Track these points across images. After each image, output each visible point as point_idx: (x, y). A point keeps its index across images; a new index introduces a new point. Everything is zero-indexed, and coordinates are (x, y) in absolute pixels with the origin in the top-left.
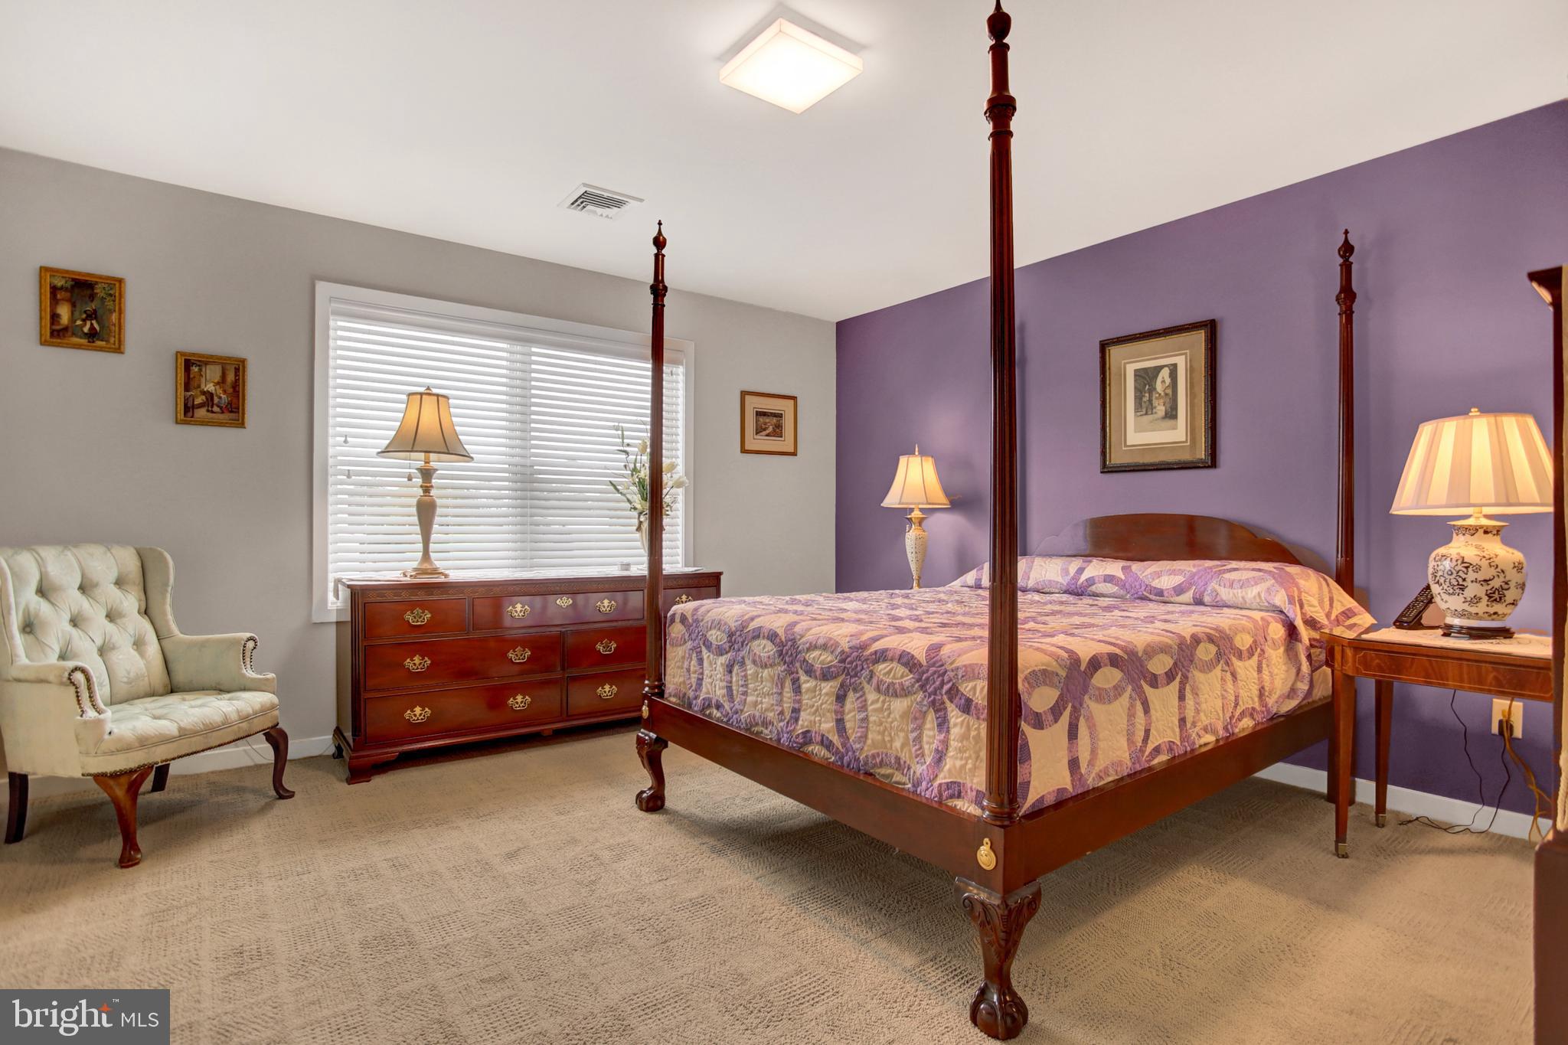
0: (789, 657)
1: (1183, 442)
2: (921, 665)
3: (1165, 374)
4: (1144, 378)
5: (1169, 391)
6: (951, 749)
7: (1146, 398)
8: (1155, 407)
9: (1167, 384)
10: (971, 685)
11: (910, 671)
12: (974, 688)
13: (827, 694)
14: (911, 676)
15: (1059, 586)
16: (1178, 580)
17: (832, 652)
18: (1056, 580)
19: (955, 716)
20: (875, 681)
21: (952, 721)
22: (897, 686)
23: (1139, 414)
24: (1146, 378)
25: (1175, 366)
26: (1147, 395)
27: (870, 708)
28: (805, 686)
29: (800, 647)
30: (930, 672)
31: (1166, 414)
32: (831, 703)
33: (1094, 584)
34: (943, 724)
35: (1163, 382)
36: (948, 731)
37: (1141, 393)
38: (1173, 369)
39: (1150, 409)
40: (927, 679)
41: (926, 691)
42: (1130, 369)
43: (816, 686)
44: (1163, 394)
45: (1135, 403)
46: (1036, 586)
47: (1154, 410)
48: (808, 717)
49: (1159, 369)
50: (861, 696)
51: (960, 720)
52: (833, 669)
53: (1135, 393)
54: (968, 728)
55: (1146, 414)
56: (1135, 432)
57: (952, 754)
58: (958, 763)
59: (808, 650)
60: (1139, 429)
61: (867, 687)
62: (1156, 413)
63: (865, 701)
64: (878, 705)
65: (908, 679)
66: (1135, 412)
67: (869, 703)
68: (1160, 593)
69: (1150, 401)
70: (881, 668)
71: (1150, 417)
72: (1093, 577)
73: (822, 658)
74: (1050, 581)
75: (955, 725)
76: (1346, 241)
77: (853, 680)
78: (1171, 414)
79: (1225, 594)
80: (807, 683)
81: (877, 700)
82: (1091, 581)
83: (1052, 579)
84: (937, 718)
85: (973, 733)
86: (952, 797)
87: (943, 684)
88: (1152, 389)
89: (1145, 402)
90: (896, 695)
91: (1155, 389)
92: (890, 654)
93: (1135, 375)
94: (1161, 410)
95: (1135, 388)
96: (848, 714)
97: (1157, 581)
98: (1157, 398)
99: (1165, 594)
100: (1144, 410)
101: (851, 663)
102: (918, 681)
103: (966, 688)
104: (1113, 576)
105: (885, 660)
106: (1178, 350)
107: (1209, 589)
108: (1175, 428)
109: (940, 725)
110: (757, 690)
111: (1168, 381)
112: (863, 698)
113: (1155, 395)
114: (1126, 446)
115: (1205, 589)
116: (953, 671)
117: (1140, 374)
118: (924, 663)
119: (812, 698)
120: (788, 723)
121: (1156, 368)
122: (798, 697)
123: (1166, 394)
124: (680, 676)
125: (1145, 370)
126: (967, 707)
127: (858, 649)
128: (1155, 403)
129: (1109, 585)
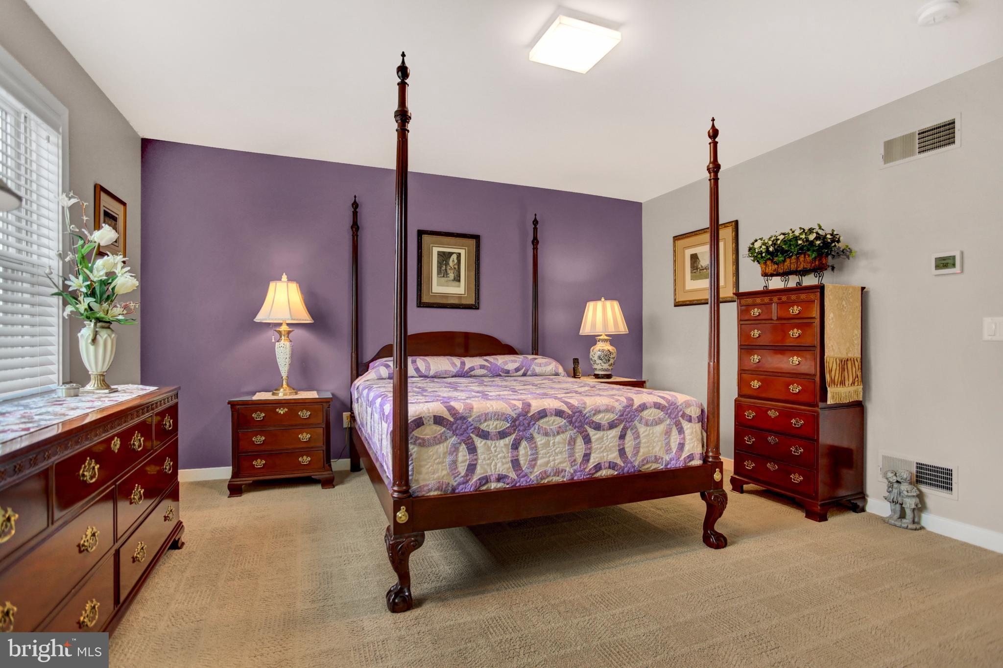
0: (579, 423)
1: (464, 295)
2: (666, 407)
3: (454, 257)
4: (443, 257)
5: (456, 267)
6: (687, 440)
7: (444, 268)
8: (449, 274)
9: (455, 263)
10: (689, 409)
11: (662, 411)
12: (691, 411)
13: (611, 438)
14: (662, 413)
15: (451, 373)
16: (516, 365)
17: (613, 413)
18: (450, 370)
19: (686, 425)
20: (644, 421)
21: (685, 428)
22: (656, 420)
23: (439, 276)
24: (444, 257)
25: (460, 254)
26: (444, 266)
27: (641, 436)
28: (593, 439)
29: (587, 415)
30: (671, 409)
31: (454, 278)
32: (616, 442)
33: (474, 370)
34: (681, 431)
35: (453, 261)
36: (684, 433)
37: (441, 264)
38: (459, 255)
39: (446, 274)
40: (671, 413)
41: (671, 418)
42: (436, 250)
43: (604, 435)
44: (453, 267)
45: (438, 269)
46: (436, 374)
47: (448, 276)
48: (598, 455)
49: (451, 254)
50: (636, 432)
51: (689, 426)
52: (616, 422)
53: (438, 264)
54: (692, 428)
55: (444, 277)
56: (437, 286)
57: (688, 442)
58: (692, 445)
59: (594, 415)
60: (439, 284)
61: (638, 425)
62: (449, 277)
63: (638, 433)
64: (647, 433)
65: (661, 414)
66: (438, 275)
67: (641, 433)
68: (508, 372)
69: (446, 270)
70: (645, 414)
71: (445, 279)
72: (473, 366)
73: (606, 417)
74: (446, 371)
75: (687, 429)
76: (535, 219)
77: (630, 424)
78: (457, 279)
79: (538, 370)
80: (594, 435)
81: (646, 430)
82: (472, 369)
83: (447, 369)
84: (677, 429)
85: (694, 430)
86: (690, 461)
87: (678, 412)
88: (447, 264)
89: (443, 270)
90: (657, 424)
91: (449, 264)
92: (648, 405)
93: (438, 254)
94: (451, 276)
95: (438, 261)
96: (628, 443)
97: (507, 366)
98: (449, 269)
99: (511, 372)
100: (442, 274)
101: (627, 415)
102: (666, 414)
103: (688, 411)
104: (485, 365)
105: (647, 408)
106: (461, 246)
107: (531, 368)
108: (459, 286)
109: (679, 432)
110: (549, 453)
111: (456, 261)
112: (637, 432)
113: (448, 267)
114: (432, 293)
115: (530, 368)
116: (681, 405)
117: (440, 254)
118: (667, 405)
119: (601, 443)
120: (580, 465)
121: (449, 253)
122: (589, 446)
123: (455, 268)
124: (442, 470)
125: (444, 253)
126: (690, 420)
127: (629, 406)
128: (449, 271)
129: (482, 370)
